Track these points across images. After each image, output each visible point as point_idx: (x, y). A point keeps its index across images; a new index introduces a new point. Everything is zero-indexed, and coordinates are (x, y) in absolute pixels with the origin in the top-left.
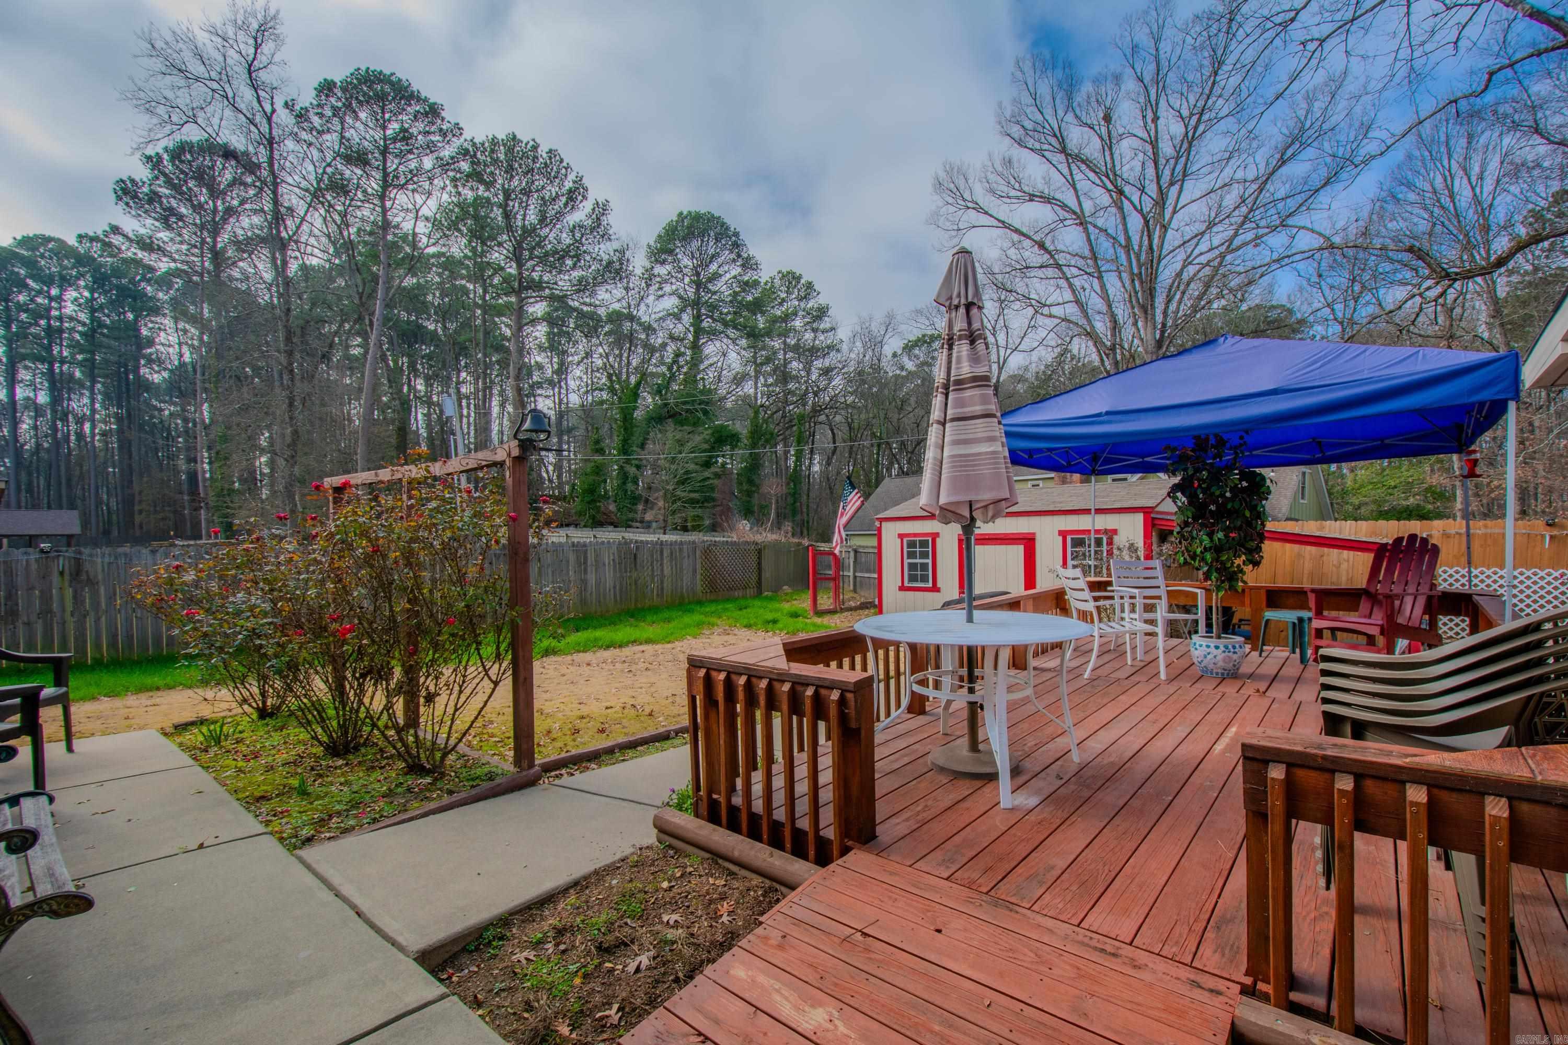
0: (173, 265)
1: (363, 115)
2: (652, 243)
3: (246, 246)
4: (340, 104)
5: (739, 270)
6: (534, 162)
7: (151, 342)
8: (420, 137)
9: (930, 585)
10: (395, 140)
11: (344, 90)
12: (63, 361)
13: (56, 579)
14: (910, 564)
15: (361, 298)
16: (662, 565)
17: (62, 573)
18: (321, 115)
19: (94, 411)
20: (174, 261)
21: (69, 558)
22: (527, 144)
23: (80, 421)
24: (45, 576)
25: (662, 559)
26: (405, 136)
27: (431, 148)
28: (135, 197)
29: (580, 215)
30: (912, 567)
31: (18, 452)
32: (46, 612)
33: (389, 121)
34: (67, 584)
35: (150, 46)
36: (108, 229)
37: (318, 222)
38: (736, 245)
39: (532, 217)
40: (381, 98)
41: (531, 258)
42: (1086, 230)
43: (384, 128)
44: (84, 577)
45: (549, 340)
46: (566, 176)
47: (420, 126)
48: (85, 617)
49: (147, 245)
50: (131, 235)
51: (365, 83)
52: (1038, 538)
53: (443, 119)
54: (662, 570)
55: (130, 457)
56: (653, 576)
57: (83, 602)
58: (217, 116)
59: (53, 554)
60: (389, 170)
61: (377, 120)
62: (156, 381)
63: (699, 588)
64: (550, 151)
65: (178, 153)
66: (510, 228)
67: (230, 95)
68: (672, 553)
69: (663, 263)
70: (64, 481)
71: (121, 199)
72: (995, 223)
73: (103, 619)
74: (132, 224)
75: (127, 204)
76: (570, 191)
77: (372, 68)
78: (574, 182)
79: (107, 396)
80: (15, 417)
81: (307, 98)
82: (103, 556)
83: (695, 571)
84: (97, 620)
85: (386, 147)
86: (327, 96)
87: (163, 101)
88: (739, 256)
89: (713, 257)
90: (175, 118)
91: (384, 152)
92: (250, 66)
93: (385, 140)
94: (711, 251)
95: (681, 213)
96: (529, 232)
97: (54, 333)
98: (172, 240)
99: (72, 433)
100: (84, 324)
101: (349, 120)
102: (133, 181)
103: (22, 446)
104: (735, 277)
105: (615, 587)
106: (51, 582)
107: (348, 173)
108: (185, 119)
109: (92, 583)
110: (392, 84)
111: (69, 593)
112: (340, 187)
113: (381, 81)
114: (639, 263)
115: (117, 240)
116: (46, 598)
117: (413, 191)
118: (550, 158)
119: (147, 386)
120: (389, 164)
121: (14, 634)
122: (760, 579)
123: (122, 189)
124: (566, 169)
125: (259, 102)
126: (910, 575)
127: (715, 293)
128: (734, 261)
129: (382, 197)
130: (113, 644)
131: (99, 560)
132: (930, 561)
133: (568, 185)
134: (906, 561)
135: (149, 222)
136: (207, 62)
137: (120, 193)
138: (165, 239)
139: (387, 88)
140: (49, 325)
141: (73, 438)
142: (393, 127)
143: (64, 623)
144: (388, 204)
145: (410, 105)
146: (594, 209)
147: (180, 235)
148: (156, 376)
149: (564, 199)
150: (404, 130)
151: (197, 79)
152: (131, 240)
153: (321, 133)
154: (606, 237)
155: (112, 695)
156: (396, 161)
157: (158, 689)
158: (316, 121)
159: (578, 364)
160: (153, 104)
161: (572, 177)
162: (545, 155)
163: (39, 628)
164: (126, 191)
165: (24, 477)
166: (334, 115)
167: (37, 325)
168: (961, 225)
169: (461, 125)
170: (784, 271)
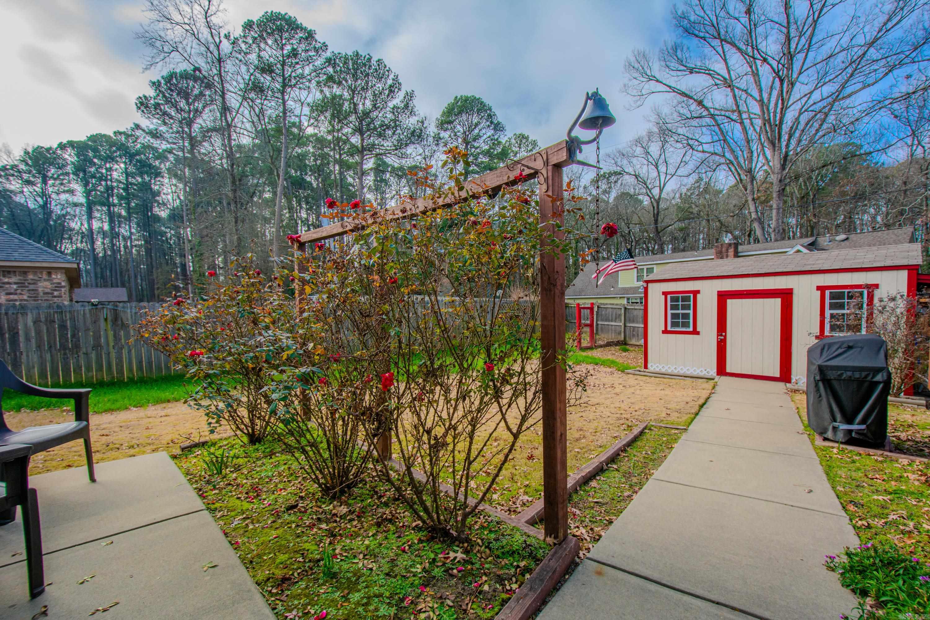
0: (169, 146)
1: (270, 42)
2: (439, 117)
3: (206, 133)
4: (256, 36)
5: (492, 132)
6: (369, 69)
7: (158, 193)
8: (303, 54)
9: (691, 329)
10: (289, 57)
11: (259, 26)
12: (114, 205)
13: (102, 323)
14: (672, 314)
15: (272, 159)
17: (106, 320)
18: (246, 43)
19: (131, 233)
20: (169, 143)
21: (110, 309)
22: (365, 57)
23: (125, 239)
24: (95, 322)
26: (294, 53)
27: (309, 60)
28: (147, 107)
29: (397, 101)
30: (674, 316)
31: (95, 257)
32: (97, 346)
33: (285, 44)
34: (109, 326)
35: (150, 4)
36: (133, 126)
37: (246, 112)
38: (490, 116)
39: (369, 104)
40: (280, 30)
41: (368, 130)
42: (732, 90)
43: (282, 49)
44: (120, 322)
45: (375, 185)
46: (388, 76)
47: (303, 46)
48: (122, 349)
49: (155, 134)
50: (146, 129)
51: (271, 21)
52: (795, 292)
53: (316, 41)
55: (151, 259)
57: (120, 339)
58: (189, 45)
59: (100, 306)
60: (287, 76)
61: (278, 45)
62: (163, 216)
64: (379, 61)
65: (169, 78)
66: (356, 111)
67: (196, 33)
69: (445, 130)
70: (118, 274)
71: (140, 108)
72: (668, 89)
73: (133, 351)
74: (147, 123)
75: (143, 111)
76: (391, 86)
77: (274, 11)
78: (393, 80)
79: (138, 225)
80: (93, 238)
81: (238, 32)
82: (131, 308)
84: (130, 351)
85: (284, 61)
86: (249, 30)
87: (159, 38)
88: (492, 123)
89: (477, 125)
90: (166, 49)
91: (283, 64)
92: (206, 13)
93: (283, 57)
94: (475, 121)
95: (456, 97)
96: (366, 114)
97: (110, 189)
98: (168, 131)
99: (122, 246)
100: (123, 183)
101: (262, 45)
102: (145, 97)
103: (98, 254)
104: (489, 137)
106: (99, 326)
107: (262, 80)
108: (172, 49)
109: (124, 326)
110: (286, 20)
111: (111, 334)
112: (258, 88)
113: (280, 19)
114: (432, 129)
115: (139, 133)
116: (97, 337)
117: (300, 88)
118: (379, 65)
119: (158, 219)
120: (286, 72)
121: (78, 361)
123: (140, 103)
124: (388, 71)
125: (212, 36)
126: (672, 322)
127: (477, 148)
128: (489, 126)
129: (283, 93)
130: (140, 368)
131: (129, 311)
132: (691, 312)
133: (390, 82)
134: (669, 312)
135: (155, 121)
136: (182, 13)
137: (139, 105)
138: (164, 131)
139: (283, 23)
140: (107, 185)
141: (122, 249)
142: (288, 48)
143: (109, 354)
144: (286, 97)
145: (297, 34)
146: (405, 97)
147: (172, 128)
148: (163, 212)
149: (387, 92)
150: (294, 50)
151: (177, 24)
152: (147, 133)
153: (246, 54)
154: (412, 113)
155: (139, 406)
156: (290, 70)
157: (169, 401)
158: (243, 46)
159: (392, 198)
160: (154, 40)
161: (392, 76)
162: (375, 63)
163: (93, 356)
164: (142, 104)
165: (99, 270)
166: (253, 42)
167: (101, 185)
168: (644, 92)
169: (327, 43)
170: (518, 133)
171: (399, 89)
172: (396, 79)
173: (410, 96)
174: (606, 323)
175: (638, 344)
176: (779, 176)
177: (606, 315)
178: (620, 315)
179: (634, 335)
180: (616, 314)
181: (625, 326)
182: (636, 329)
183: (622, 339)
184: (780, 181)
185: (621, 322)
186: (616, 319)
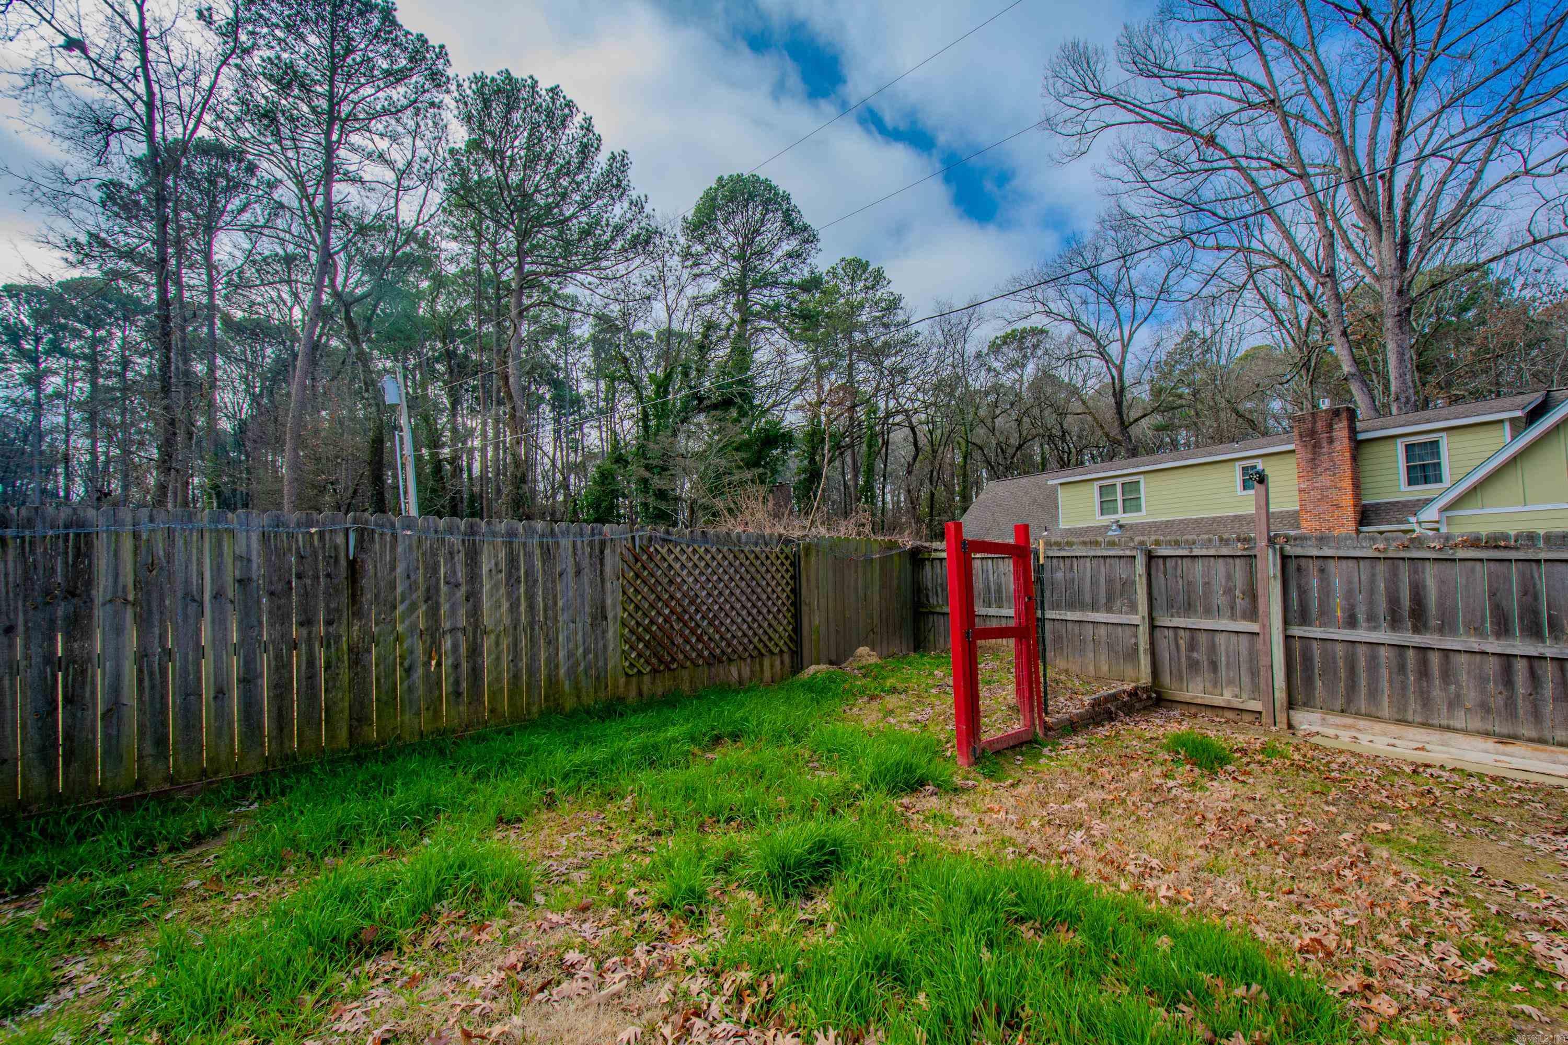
16: (473, 596)
22: (522, 82)
25: (473, 577)
38: (788, 216)
54: (475, 613)
56: (433, 634)
63: (614, 661)
64: (552, 90)
68: (512, 561)
83: (600, 614)
105: (248, 680)
118: (552, 98)
122: (798, 629)
162: (545, 95)
168: (1089, 126)
169: (427, 36)
170: (849, 257)
171: (597, 149)
172: (588, 127)
173: (620, 162)
174: (1070, 616)
175: (1218, 701)
176: (1397, 283)
177: (1069, 582)
178: (1128, 584)
179: (1194, 666)
180: (1110, 581)
181: (1153, 627)
182: (1203, 639)
183: (1145, 679)
184: (1400, 293)
185: (1133, 608)
186: (1110, 598)
